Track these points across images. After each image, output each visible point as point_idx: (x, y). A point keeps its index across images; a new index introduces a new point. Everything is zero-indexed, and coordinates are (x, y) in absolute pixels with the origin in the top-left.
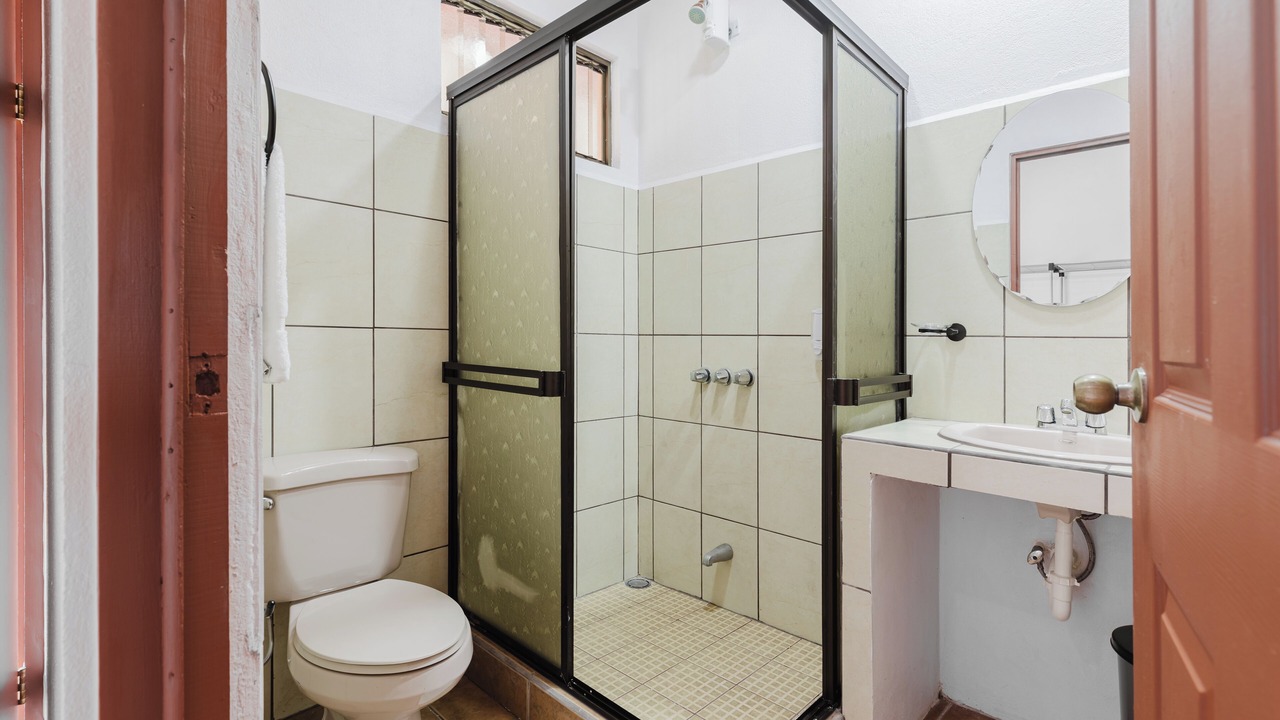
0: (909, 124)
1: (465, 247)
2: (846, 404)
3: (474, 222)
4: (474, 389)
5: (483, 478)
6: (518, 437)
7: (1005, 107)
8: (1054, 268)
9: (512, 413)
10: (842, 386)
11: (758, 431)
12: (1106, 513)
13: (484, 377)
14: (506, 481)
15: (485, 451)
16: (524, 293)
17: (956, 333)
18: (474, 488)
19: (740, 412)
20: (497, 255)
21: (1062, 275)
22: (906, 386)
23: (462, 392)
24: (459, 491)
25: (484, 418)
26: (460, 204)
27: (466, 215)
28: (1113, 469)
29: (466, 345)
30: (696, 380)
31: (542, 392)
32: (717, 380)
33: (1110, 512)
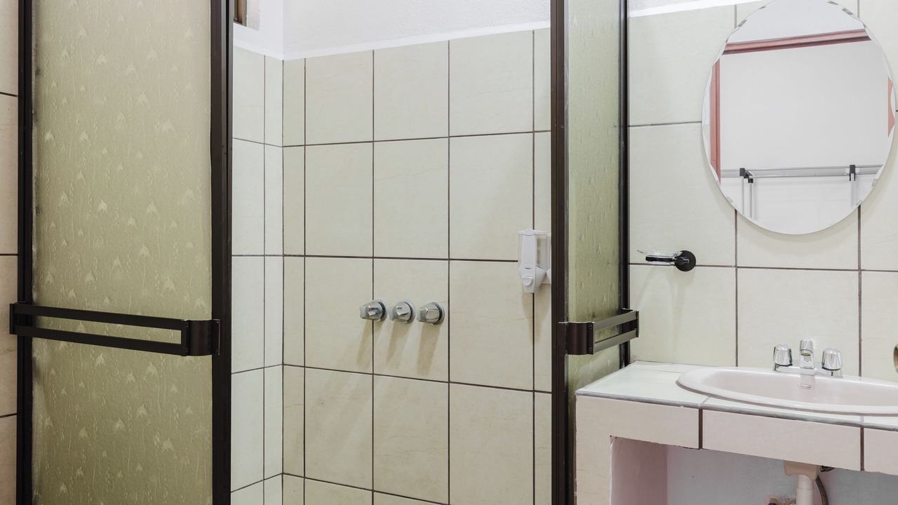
0: (631, 14)
1: (47, 135)
2: (579, 353)
3: (65, 101)
4: (63, 344)
5: (79, 472)
6: (142, 411)
7: (736, 6)
8: (744, 173)
9: (131, 377)
10: (575, 331)
11: (449, 382)
12: (862, 469)
13: (81, 327)
14: (119, 475)
15: (83, 433)
16: (152, 208)
17: (685, 262)
18: (63, 488)
19: (425, 358)
20: (105, 151)
21: (751, 181)
22: (632, 326)
23: (42, 349)
24: (35, 493)
25: (82, 385)
26: (38, 72)
27: (49, 87)
28: (868, 421)
29: (49, 278)
30: (367, 317)
31: (185, 349)
32: (395, 317)
33: (867, 469)
